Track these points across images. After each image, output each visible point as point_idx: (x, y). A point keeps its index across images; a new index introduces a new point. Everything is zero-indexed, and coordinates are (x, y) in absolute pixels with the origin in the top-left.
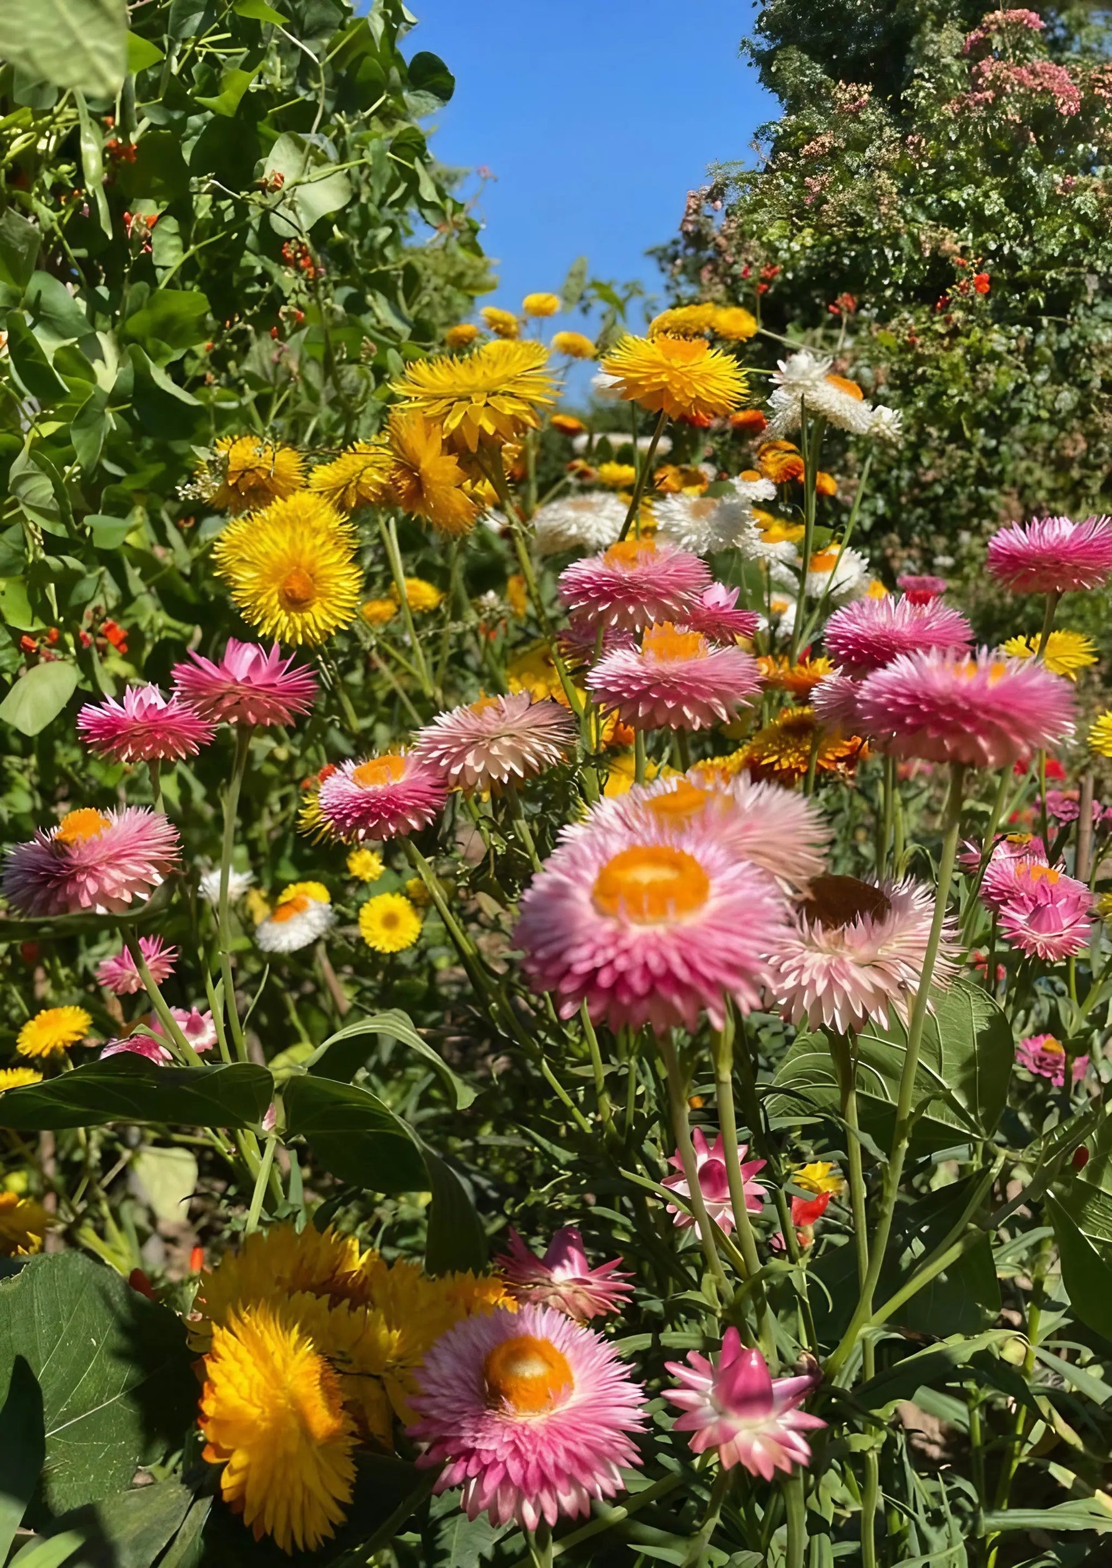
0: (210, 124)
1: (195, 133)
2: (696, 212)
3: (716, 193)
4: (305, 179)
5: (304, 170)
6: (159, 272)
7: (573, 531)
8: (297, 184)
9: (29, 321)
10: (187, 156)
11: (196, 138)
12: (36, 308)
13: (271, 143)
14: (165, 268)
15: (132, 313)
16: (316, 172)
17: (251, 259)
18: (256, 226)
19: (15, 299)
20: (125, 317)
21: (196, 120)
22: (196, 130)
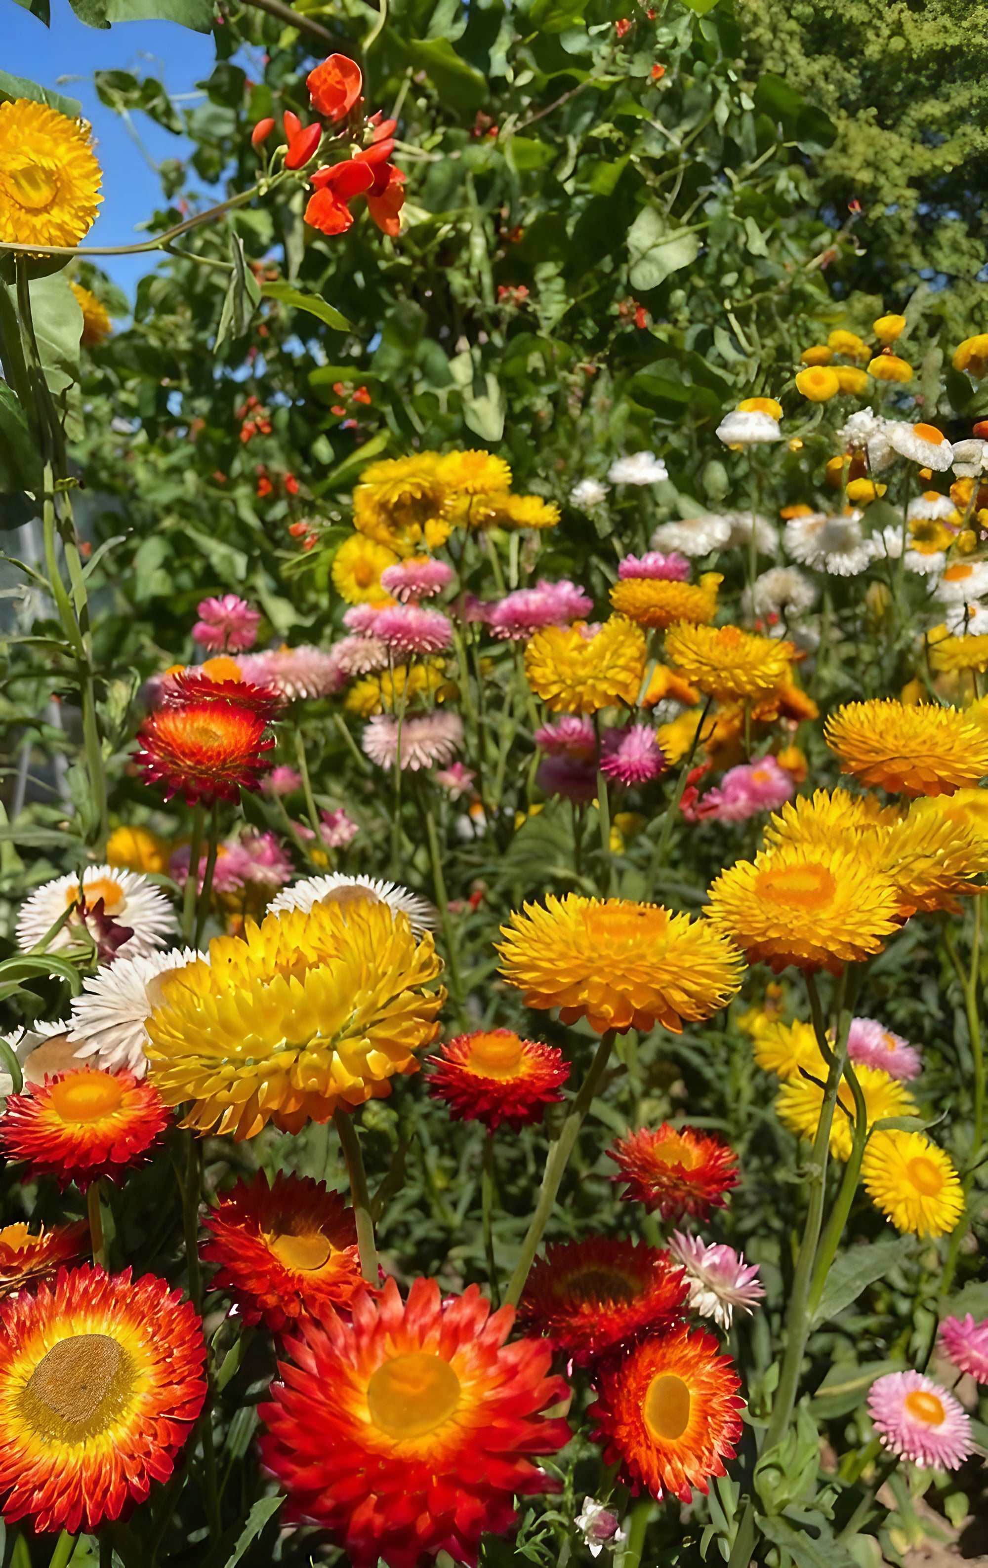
0: (592, 202)
1: (578, 211)
4: (661, 241)
5: (662, 233)
6: (542, 323)
8: (654, 246)
9: (417, 376)
10: (570, 230)
11: (578, 215)
12: (423, 366)
13: (642, 207)
14: (549, 319)
15: (510, 358)
16: (672, 234)
17: (615, 309)
18: (624, 279)
19: (408, 361)
20: (505, 361)
21: (579, 201)
22: (579, 208)
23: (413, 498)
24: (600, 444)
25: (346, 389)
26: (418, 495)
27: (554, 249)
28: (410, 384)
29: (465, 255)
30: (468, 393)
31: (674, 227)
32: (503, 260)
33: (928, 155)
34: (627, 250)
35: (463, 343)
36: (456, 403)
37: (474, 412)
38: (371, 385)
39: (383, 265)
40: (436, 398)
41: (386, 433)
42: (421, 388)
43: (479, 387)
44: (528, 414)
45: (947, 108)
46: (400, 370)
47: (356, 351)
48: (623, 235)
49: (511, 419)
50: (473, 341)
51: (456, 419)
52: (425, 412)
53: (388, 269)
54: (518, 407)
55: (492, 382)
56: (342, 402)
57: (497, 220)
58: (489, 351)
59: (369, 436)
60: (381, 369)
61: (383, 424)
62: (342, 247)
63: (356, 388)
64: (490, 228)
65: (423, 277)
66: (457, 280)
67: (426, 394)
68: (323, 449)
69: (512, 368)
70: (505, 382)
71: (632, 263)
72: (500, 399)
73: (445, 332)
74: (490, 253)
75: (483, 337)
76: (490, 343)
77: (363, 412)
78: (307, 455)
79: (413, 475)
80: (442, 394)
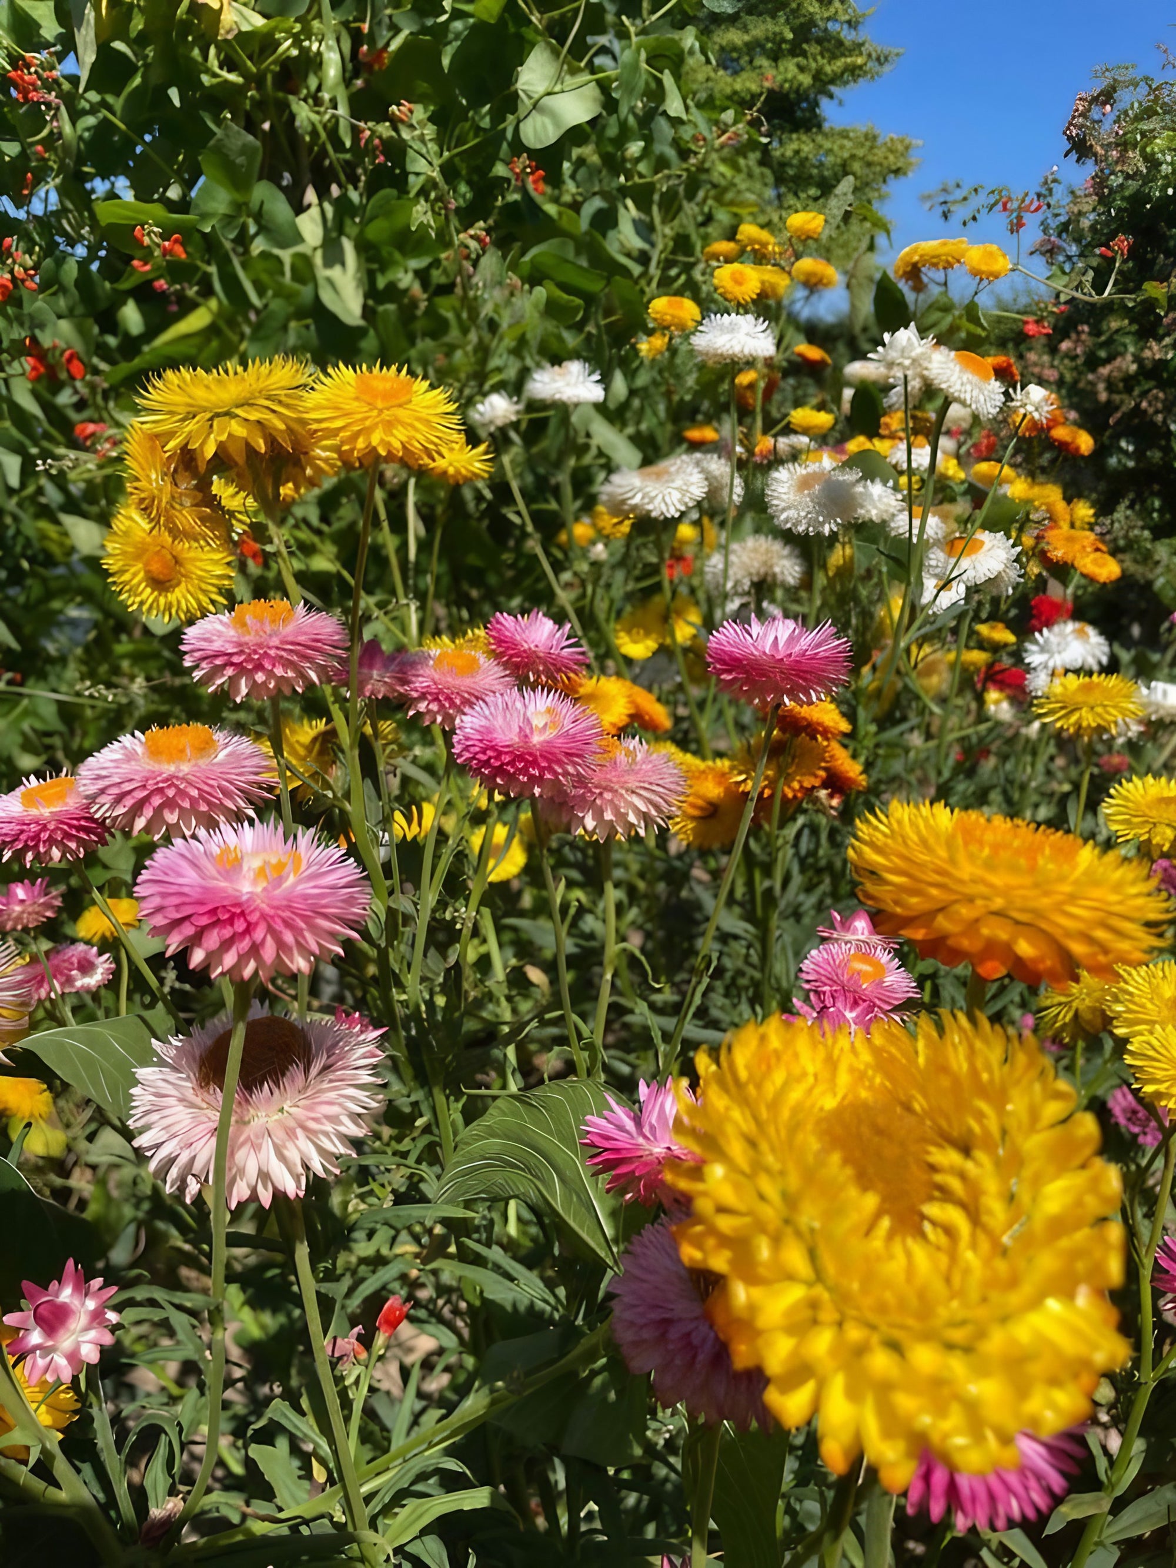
0: (473, 28)
1: (456, 38)
2: (1083, 115)
3: (1107, 96)
4: (557, 88)
5: (559, 79)
6: (412, 178)
7: (636, 500)
8: (549, 94)
9: (252, 229)
10: (446, 62)
11: (457, 44)
12: (258, 216)
13: (533, 45)
14: (418, 174)
15: (371, 219)
16: (570, 81)
17: (500, 170)
18: (509, 135)
19: (239, 208)
20: (364, 224)
21: (458, 25)
22: (457, 36)
23: (250, 451)
24: (509, 342)
25: (150, 236)
26: (261, 446)
27: (423, 86)
28: (243, 240)
29: (313, 82)
30: (318, 259)
31: (574, 72)
32: (360, 91)
33: (729, 80)
34: (516, 96)
35: (311, 196)
36: (304, 269)
37: (330, 281)
38: (188, 234)
39: (206, 79)
40: (279, 261)
41: (213, 304)
42: (258, 246)
43: (333, 254)
44: (393, 292)
45: (747, 38)
46: (229, 219)
47: (174, 193)
48: (509, 77)
49: (373, 294)
50: (323, 194)
51: (306, 291)
52: (265, 278)
53: (212, 86)
54: (381, 282)
55: (348, 247)
56: (147, 255)
57: (357, 38)
58: (343, 206)
59: (187, 307)
60: (204, 216)
61: (207, 291)
62: (150, 52)
63: (164, 237)
64: (347, 45)
65: (258, 104)
66: (304, 113)
67: (265, 255)
68: (131, 316)
69: (376, 231)
70: (365, 249)
71: (522, 112)
72: (358, 269)
73: (287, 179)
74: (347, 80)
75: (335, 191)
76: (344, 198)
77: (177, 271)
78: (109, 322)
79: (246, 403)
80: (286, 255)
